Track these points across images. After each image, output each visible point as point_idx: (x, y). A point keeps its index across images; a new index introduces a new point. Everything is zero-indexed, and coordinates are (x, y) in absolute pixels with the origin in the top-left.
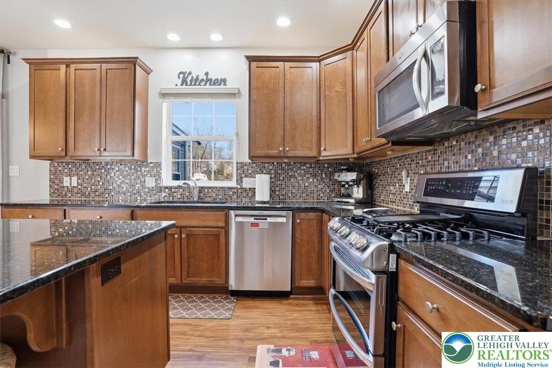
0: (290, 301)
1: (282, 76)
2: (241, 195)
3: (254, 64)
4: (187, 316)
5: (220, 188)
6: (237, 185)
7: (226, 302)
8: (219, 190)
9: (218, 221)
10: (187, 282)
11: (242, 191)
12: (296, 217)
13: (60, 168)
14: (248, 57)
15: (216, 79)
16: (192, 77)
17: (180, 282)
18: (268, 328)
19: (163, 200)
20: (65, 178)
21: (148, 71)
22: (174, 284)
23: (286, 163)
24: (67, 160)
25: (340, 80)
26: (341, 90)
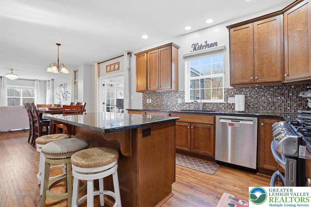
0: (256, 176)
1: (251, 32)
2: (227, 107)
3: (232, 30)
4: (191, 168)
5: (215, 103)
6: (224, 101)
7: (213, 166)
8: (214, 105)
9: (210, 121)
10: (193, 151)
11: (228, 105)
12: (261, 122)
13: (146, 96)
14: (228, 27)
15: (211, 44)
16: (199, 45)
17: (190, 151)
18: (234, 186)
19: (185, 109)
20: (147, 99)
21: (177, 48)
22: (187, 151)
23: (258, 87)
24: (148, 92)
25: (302, 22)
26: (302, 29)
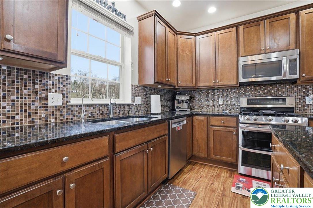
6: (132, 102)
14: (156, 12)
25: (189, 49)
26: (189, 54)
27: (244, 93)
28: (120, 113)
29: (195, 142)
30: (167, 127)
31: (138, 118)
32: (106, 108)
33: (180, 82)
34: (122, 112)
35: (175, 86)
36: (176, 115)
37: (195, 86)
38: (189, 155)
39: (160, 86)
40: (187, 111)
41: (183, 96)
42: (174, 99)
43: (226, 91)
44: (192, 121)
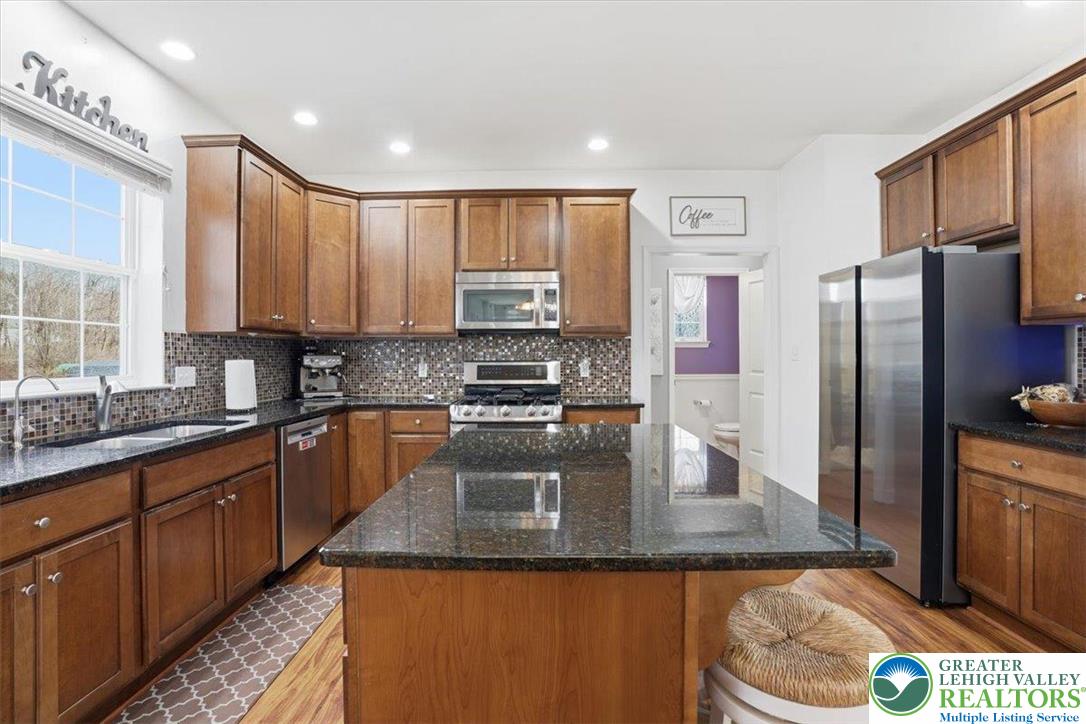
6: (165, 382)
17: (222, 604)
25: (339, 232)
26: (340, 246)
27: (473, 350)
28: (127, 415)
29: (354, 478)
30: (273, 444)
31: (187, 427)
32: (85, 406)
33: (313, 321)
34: (134, 414)
35: (297, 333)
36: (303, 411)
37: (355, 331)
38: (338, 513)
39: (253, 334)
40: (333, 397)
41: (324, 357)
42: (296, 365)
43: (436, 344)
44: (346, 425)
